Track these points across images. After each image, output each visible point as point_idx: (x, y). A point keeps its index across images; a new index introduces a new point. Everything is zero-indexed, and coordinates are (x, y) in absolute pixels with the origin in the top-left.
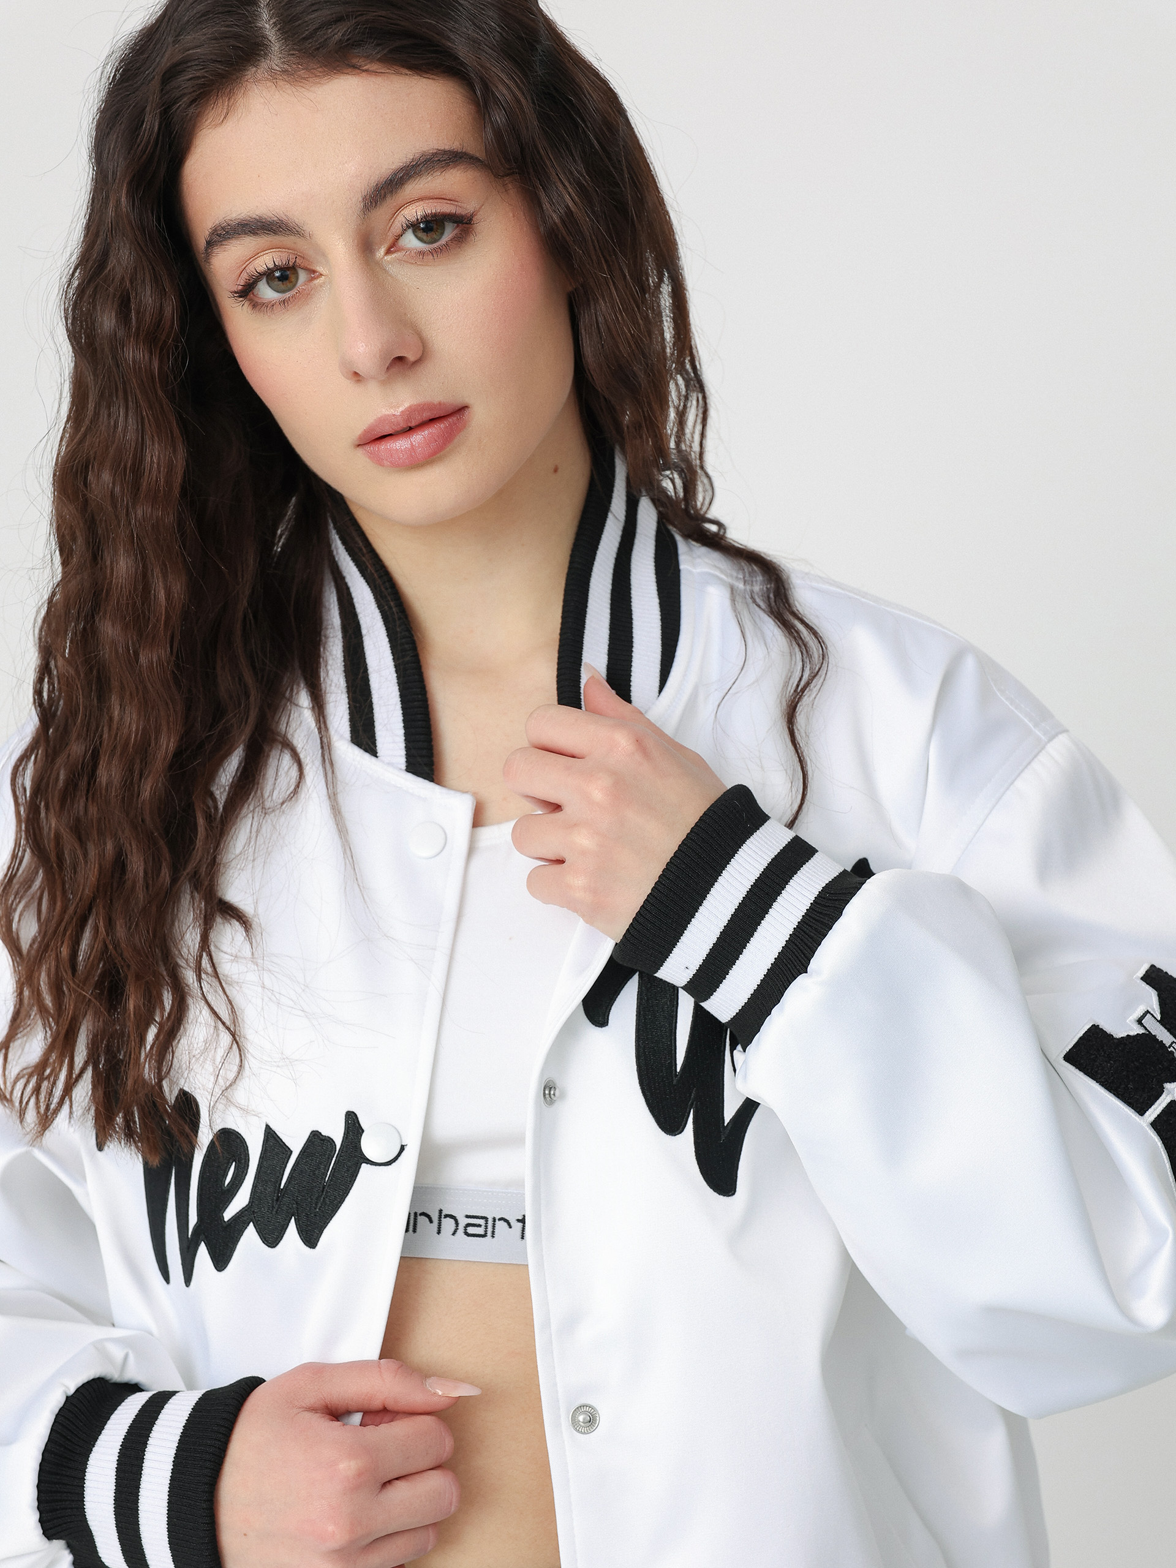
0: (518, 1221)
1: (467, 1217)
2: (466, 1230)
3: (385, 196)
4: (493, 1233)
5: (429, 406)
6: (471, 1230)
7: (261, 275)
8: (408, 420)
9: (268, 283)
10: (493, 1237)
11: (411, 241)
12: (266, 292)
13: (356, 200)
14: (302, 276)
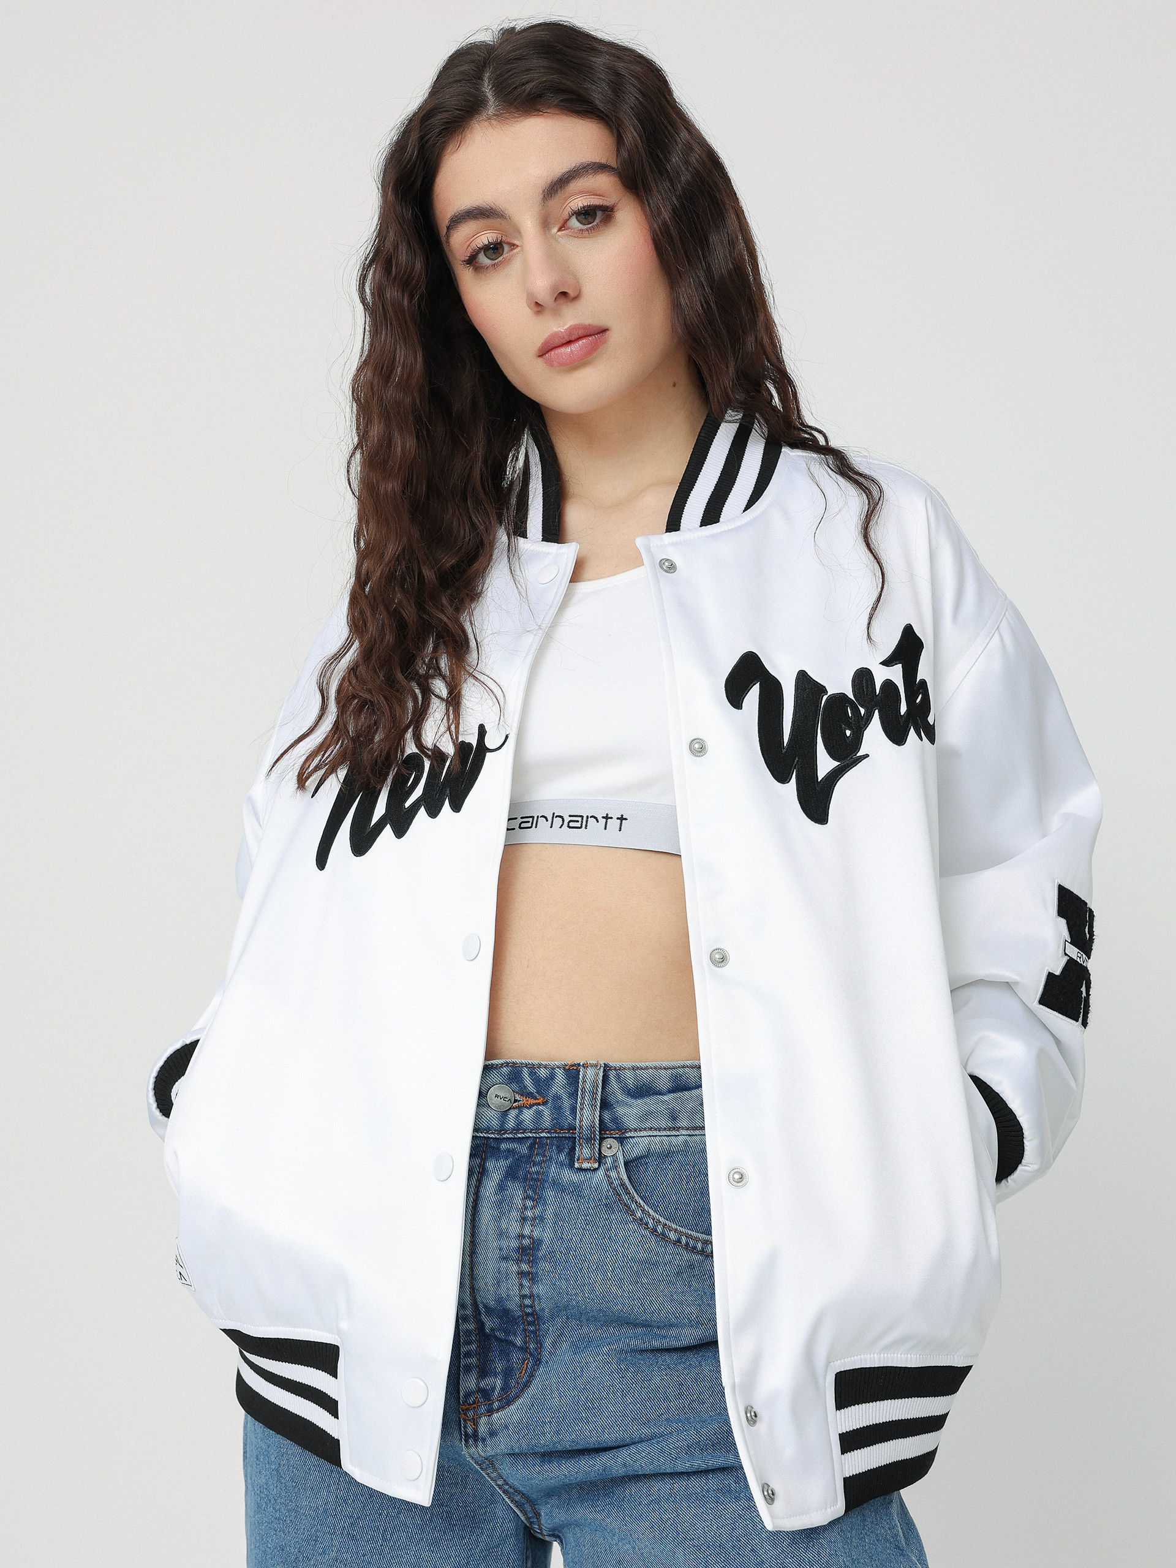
0: (603, 817)
1: (570, 816)
2: (569, 824)
3: (557, 191)
4: (586, 826)
5: (584, 327)
6: (571, 824)
7: (480, 249)
8: (570, 334)
9: (485, 255)
10: (586, 828)
11: (574, 223)
12: (483, 259)
13: (538, 195)
14: (506, 248)
